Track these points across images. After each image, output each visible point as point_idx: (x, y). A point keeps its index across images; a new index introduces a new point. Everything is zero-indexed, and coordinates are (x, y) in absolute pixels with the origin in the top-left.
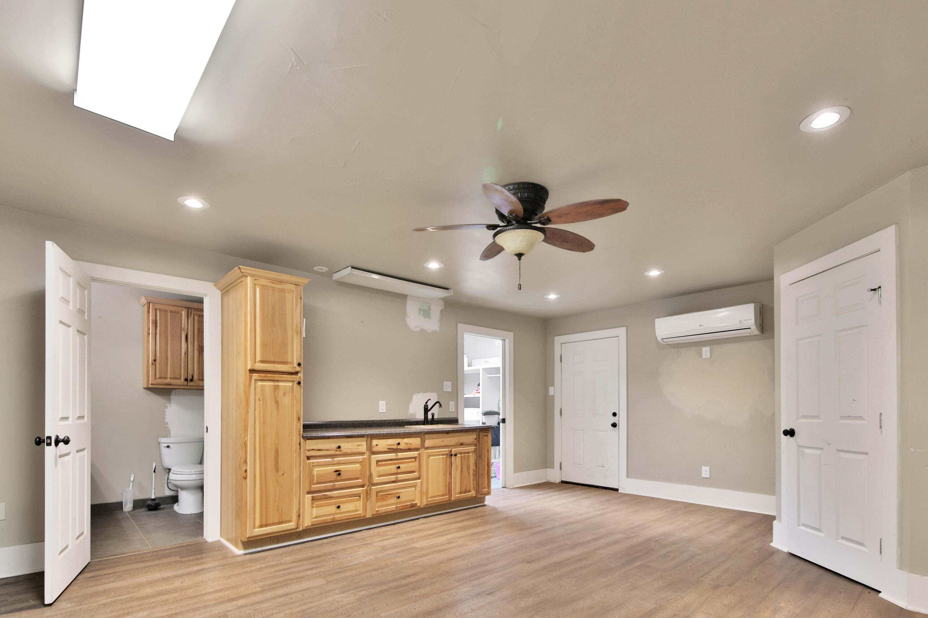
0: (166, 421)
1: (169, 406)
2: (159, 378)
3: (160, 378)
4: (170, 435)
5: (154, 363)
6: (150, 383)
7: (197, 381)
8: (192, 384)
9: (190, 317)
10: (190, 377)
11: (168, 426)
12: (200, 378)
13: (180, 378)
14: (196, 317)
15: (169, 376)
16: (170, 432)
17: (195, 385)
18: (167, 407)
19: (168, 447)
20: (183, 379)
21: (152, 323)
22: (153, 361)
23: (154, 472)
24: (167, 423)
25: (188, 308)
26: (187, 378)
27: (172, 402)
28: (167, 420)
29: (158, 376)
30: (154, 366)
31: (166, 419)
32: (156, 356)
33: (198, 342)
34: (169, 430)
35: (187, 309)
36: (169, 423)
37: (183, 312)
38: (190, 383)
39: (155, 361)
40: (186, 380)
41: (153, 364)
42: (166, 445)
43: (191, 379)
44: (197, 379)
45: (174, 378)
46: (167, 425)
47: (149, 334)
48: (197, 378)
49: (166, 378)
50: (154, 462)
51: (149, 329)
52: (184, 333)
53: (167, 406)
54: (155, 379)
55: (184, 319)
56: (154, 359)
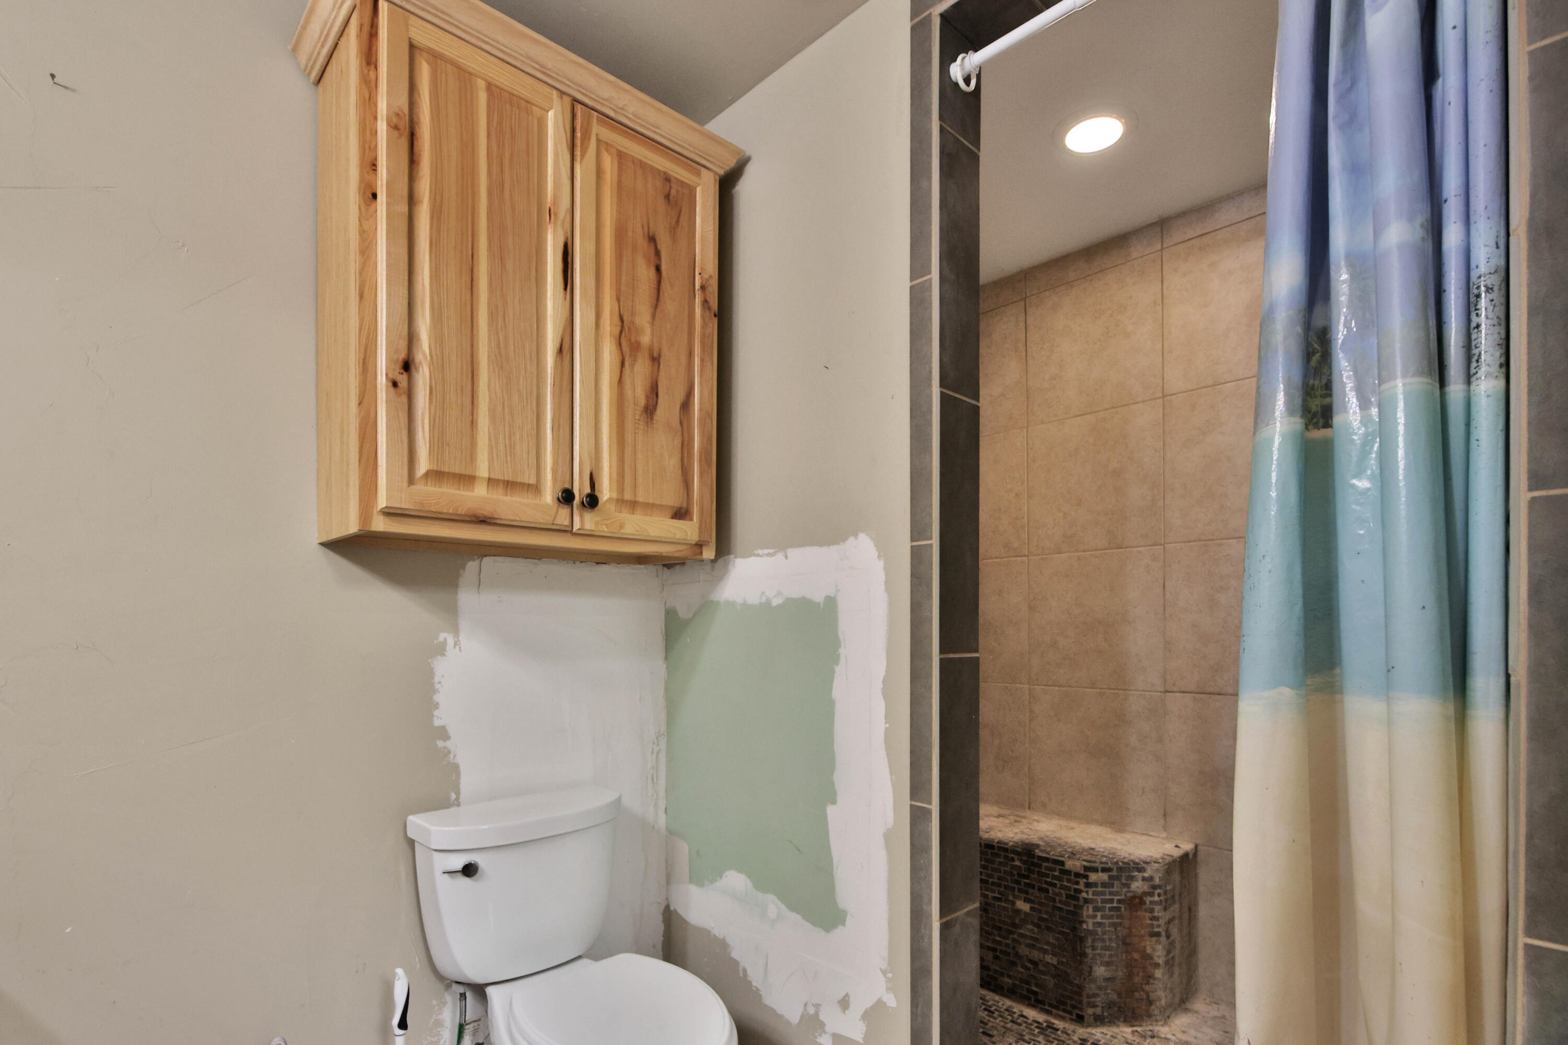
0: (437, 723)
1: (450, 641)
2: (427, 474)
3: (436, 475)
4: (458, 794)
5: (403, 380)
6: (382, 502)
7: (612, 507)
8: (585, 521)
9: (582, 156)
10: (580, 489)
11: (448, 744)
12: (628, 496)
13: (535, 488)
14: (609, 163)
15: (483, 470)
16: (458, 774)
17: (604, 530)
18: (441, 650)
19: (469, 870)
20: (549, 495)
21: (394, 127)
22: (398, 368)
23: (403, 1025)
24: (443, 733)
25: (575, 100)
26: (567, 486)
27: (464, 624)
28: (441, 718)
29: (423, 466)
30: (404, 399)
31: (436, 713)
32: (411, 338)
33: (618, 300)
34: (456, 768)
35: (567, 100)
36: (451, 730)
37: (551, 114)
38: (581, 516)
39: (407, 366)
40: (567, 497)
41: (395, 384)
42: (459, 862)
43: (589, 496)
44: (610, 499)
45: (510, 485)
46: (440, 744)
47: (374, 196)
48: (615, 496)
49: (468, 479)
50: (399, 971)
51: (374, 166)
52: (555, 231)
53: (444, 643)
54: (411, 481)
55: (556, 155)
56: (402, 355)
